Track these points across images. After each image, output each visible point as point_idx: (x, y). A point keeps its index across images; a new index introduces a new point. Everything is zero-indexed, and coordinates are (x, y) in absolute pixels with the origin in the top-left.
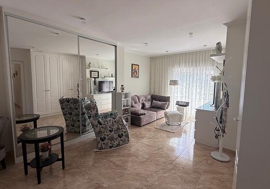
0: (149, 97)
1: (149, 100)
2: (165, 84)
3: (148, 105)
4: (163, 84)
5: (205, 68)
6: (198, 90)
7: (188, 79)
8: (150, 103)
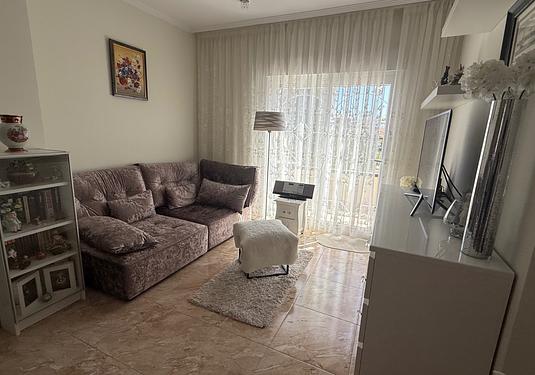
0: (192, 168)
1: (190, 179)
2: (241, 127)
3: (183, 196)
4: (236, 127)
5: (365, 74)
6: (341, 148)
7: (312, 112)
8: (192, 187)
